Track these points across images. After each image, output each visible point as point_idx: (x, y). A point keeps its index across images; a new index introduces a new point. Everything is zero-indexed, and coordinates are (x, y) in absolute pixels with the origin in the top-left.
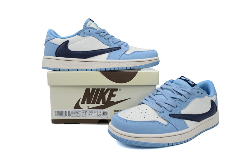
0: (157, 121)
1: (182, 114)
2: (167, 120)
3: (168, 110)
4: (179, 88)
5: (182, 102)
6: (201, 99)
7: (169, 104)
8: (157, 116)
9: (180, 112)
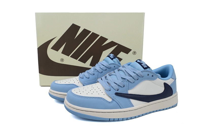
0: (102, 98)
1: (129, 93)
2: (112, 97)
3: (115, 89)
4: (131, 70)
5: (129, 83)
6: (152, 81)
7: (117, 84)
8: (104, 93)
9: (127, 91)
